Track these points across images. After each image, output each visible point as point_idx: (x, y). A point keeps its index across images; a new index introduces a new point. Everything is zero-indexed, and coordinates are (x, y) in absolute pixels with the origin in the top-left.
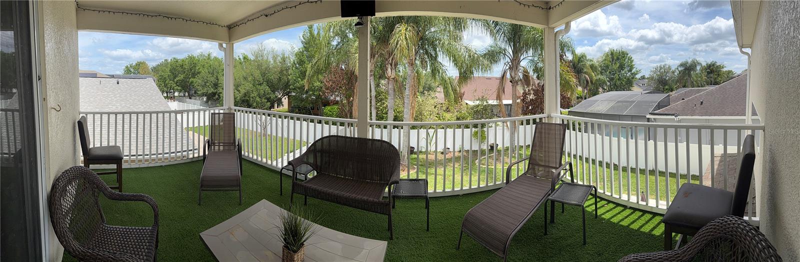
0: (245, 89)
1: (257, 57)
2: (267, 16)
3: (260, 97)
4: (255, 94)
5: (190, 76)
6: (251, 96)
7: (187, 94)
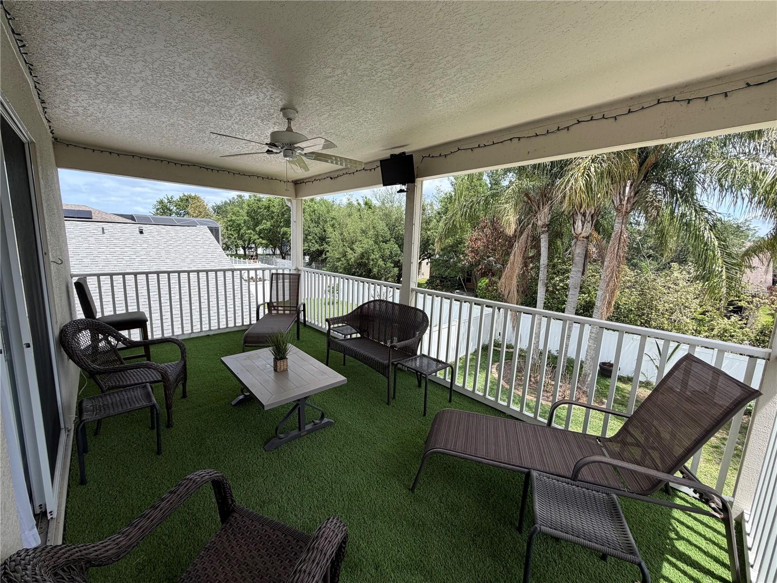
0: (362, 247)
1: (383, 203)
2: (331, 178)
3: (384, 260)
4: (377, 255)
5: (282, 224)
6: (371, 258)
7: (278, 252)
